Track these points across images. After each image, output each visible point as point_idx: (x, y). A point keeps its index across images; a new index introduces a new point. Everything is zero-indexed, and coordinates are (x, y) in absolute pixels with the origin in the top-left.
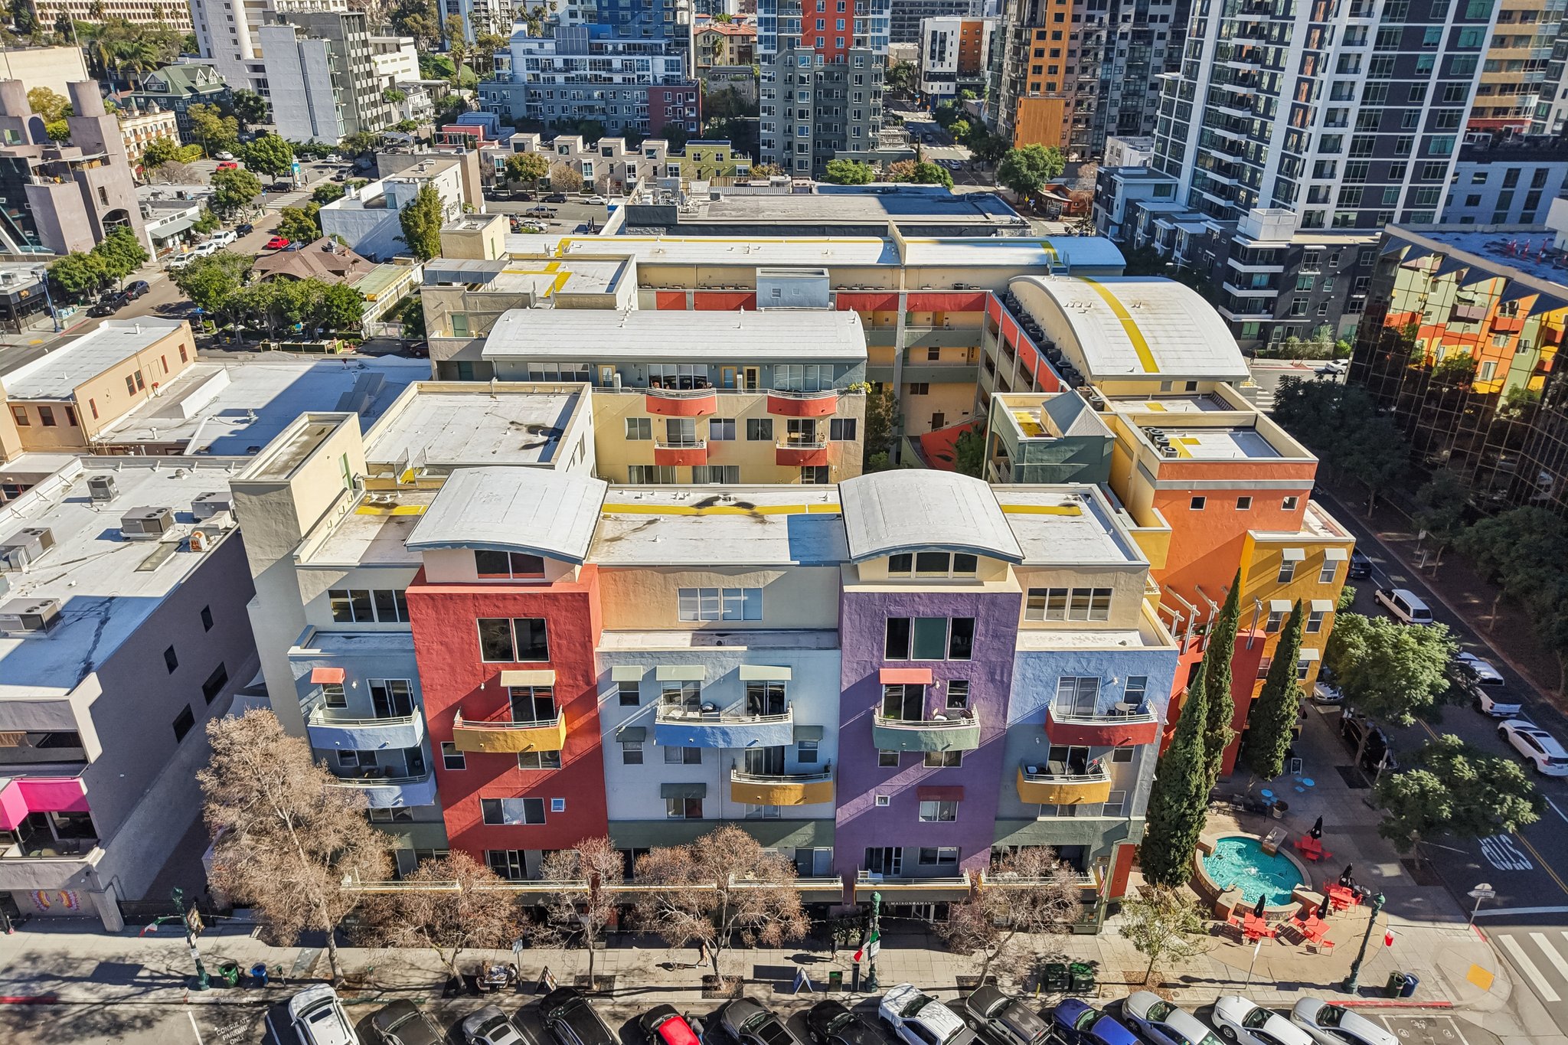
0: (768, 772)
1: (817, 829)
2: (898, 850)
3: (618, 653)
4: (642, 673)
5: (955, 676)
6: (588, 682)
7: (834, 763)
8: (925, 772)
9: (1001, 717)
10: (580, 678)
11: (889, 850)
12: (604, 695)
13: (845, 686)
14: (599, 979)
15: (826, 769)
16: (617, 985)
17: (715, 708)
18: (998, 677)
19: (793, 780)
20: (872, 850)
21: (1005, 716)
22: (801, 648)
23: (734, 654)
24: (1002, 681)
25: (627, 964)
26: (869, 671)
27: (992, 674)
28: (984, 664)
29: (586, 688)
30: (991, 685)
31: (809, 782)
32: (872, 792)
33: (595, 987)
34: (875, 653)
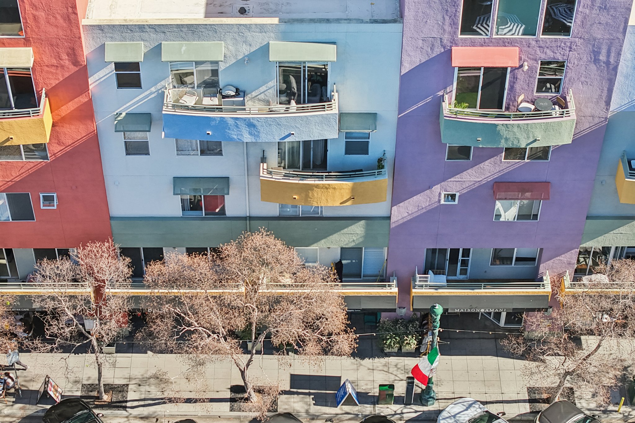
0: (306, 167)
1: (367, 228)
2: (466, 252)
3: (113, 27)
4: (143, 50)
5: (549, 55)
6: (76, 63)
7: (390, 156)
8: (504, 166)
9: (603, 104)
10: (65, 57)
11: (454, 252)
12: (96, 76)
13: (407, 68)
14: (109, 388)
15: (380, 164)
16: (131, 395)
17: (238, 92)
18: (603, 58)
19: (338, 178)
20: (434, 251)
21: (608, 103)
22: (349, 20)
23: (262, 28)
24: (608, 63)
25: (142, 371)
26: (439, 50)
27: (596, 53)
28: (587, 41)
29: (74, 69)
30: (593, 67)
31: (359, 180)
32: (437, 189)
33: (106, 397)
34: (447, 28)
